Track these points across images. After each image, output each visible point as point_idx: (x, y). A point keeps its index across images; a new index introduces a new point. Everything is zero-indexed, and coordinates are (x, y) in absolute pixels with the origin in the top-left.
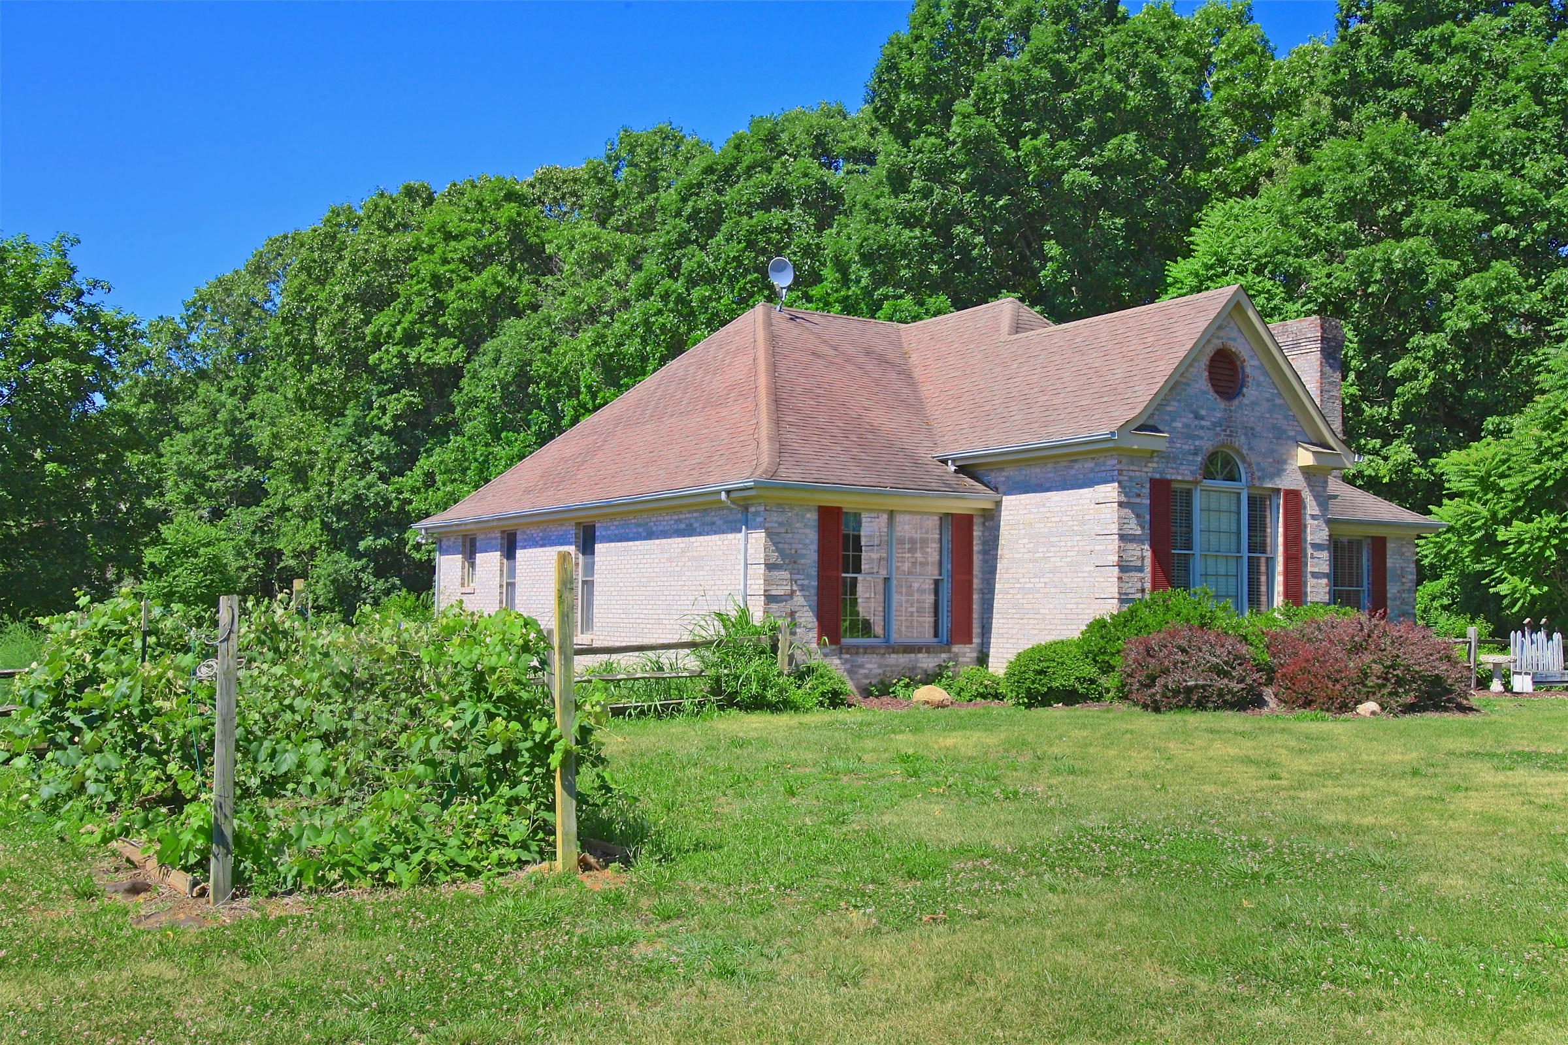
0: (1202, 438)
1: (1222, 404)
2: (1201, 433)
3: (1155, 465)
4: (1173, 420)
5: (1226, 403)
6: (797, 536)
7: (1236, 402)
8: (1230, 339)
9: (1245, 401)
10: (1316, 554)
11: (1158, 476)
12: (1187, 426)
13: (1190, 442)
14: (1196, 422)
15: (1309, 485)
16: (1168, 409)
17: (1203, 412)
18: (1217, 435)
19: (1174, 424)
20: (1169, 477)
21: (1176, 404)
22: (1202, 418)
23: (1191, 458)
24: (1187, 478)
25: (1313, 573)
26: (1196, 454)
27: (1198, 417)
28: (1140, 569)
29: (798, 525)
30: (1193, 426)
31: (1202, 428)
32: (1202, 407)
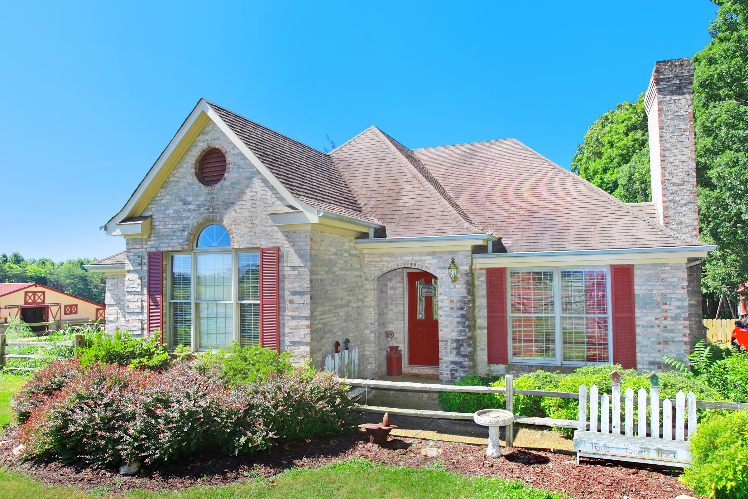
0: (188, 218)
1: (205, 190)
2: (188, 214)
3: (152, 242)
4: (167, 209)
5: (210, 188)
7: (218, 185)
8: (215, 139)
9: (227, 183)
10: (295, 298)
11: (154, 250)
12: (178, 211)
13: (179, 222)
14: (185, 207)
15: (289, 242)
16: (163, 202)
17: (190, 199)
18: (201, 214)
19: (167, 212)
20: (162, 250)
21: (169, 197)
22: (189, 204)
23: (179, 234)
24: (175, 249)
26: (183, 231)
27: (185, 203)
28: (142, 313)
30: (182, 210)
31: (189, 210)
32: (190, 196)
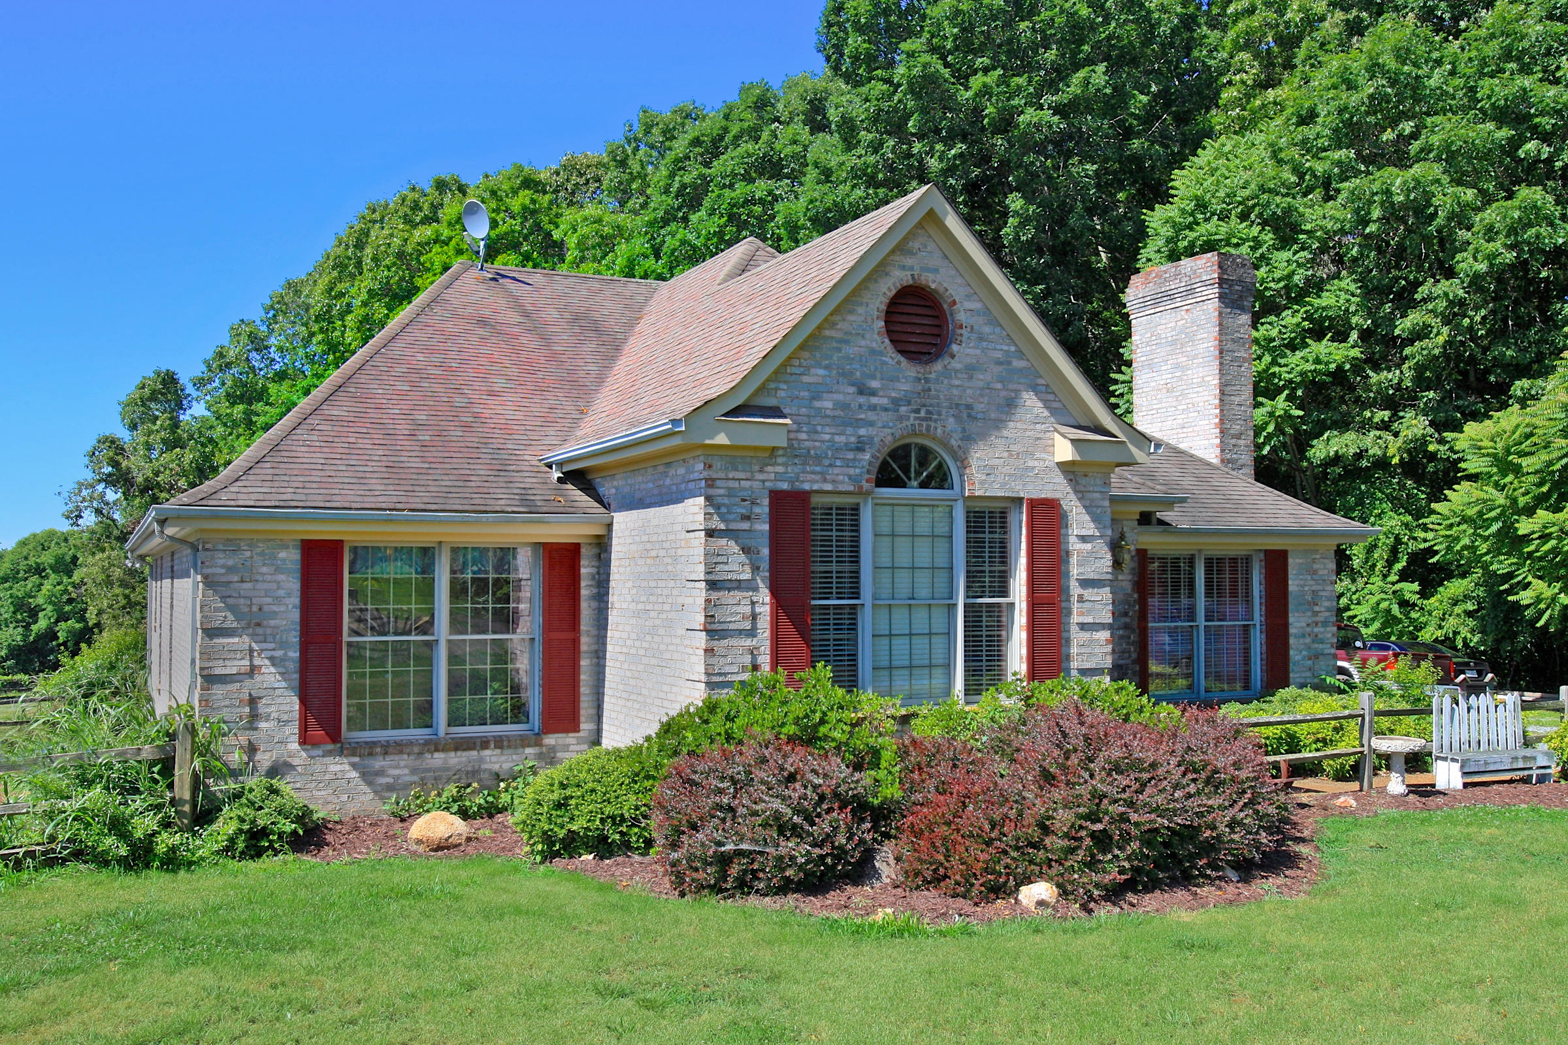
0: (871, 424)
1: (910, 370)
2: (871, 416)
3: (780, 469)
4: (816, 397)
5: (920, 368)
6: (259, 586)
7: (938, 366)
8: (928, 270)
9: (956, 364)
10: (1088, 593)
11: (785, 486)
12: (845, 406)
13: (849, 430)
14: (862, 399)
15: (1076, 492)
16: (806, 379)
17: (875, 384)
18: (901, 418)
19: (817, 404)
20: (806, 487)
21: (821, 372)
22: (873, 393)
23: (850, 455)
24: (841, 488)
25: (1083, 626)
26: (860, 449)
27: (862, 391)
28: (752, 633)
29: (264, 570)
30: (854, 405)
31: (873, 408)
32: (873, 377)
